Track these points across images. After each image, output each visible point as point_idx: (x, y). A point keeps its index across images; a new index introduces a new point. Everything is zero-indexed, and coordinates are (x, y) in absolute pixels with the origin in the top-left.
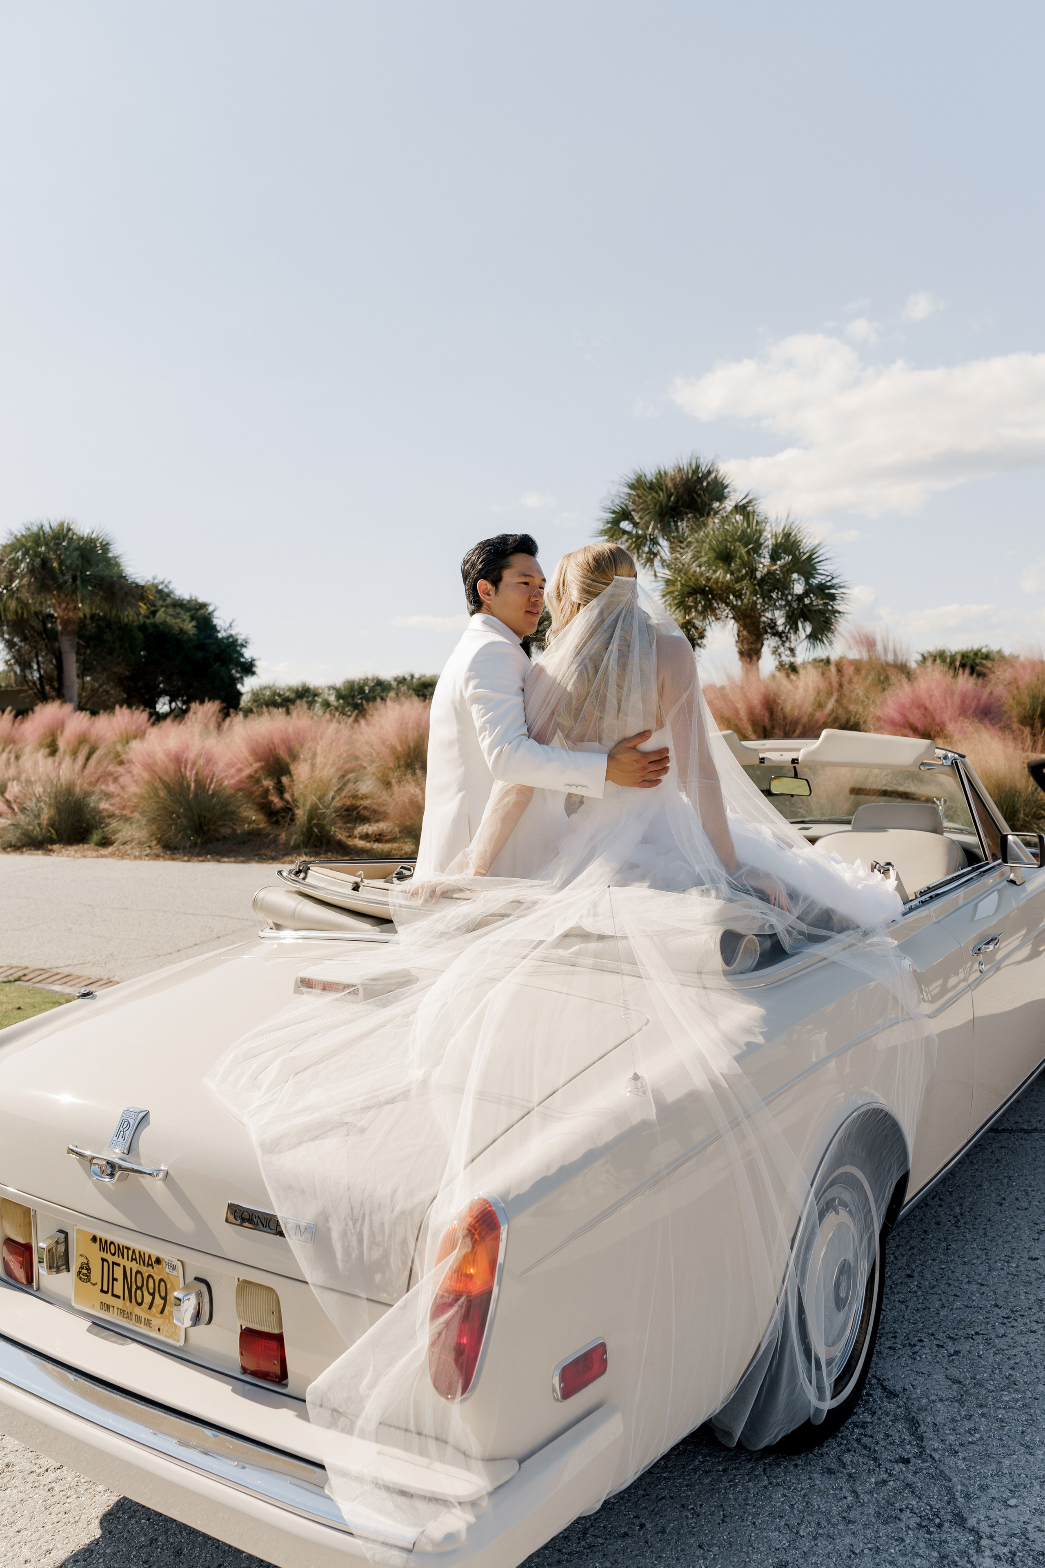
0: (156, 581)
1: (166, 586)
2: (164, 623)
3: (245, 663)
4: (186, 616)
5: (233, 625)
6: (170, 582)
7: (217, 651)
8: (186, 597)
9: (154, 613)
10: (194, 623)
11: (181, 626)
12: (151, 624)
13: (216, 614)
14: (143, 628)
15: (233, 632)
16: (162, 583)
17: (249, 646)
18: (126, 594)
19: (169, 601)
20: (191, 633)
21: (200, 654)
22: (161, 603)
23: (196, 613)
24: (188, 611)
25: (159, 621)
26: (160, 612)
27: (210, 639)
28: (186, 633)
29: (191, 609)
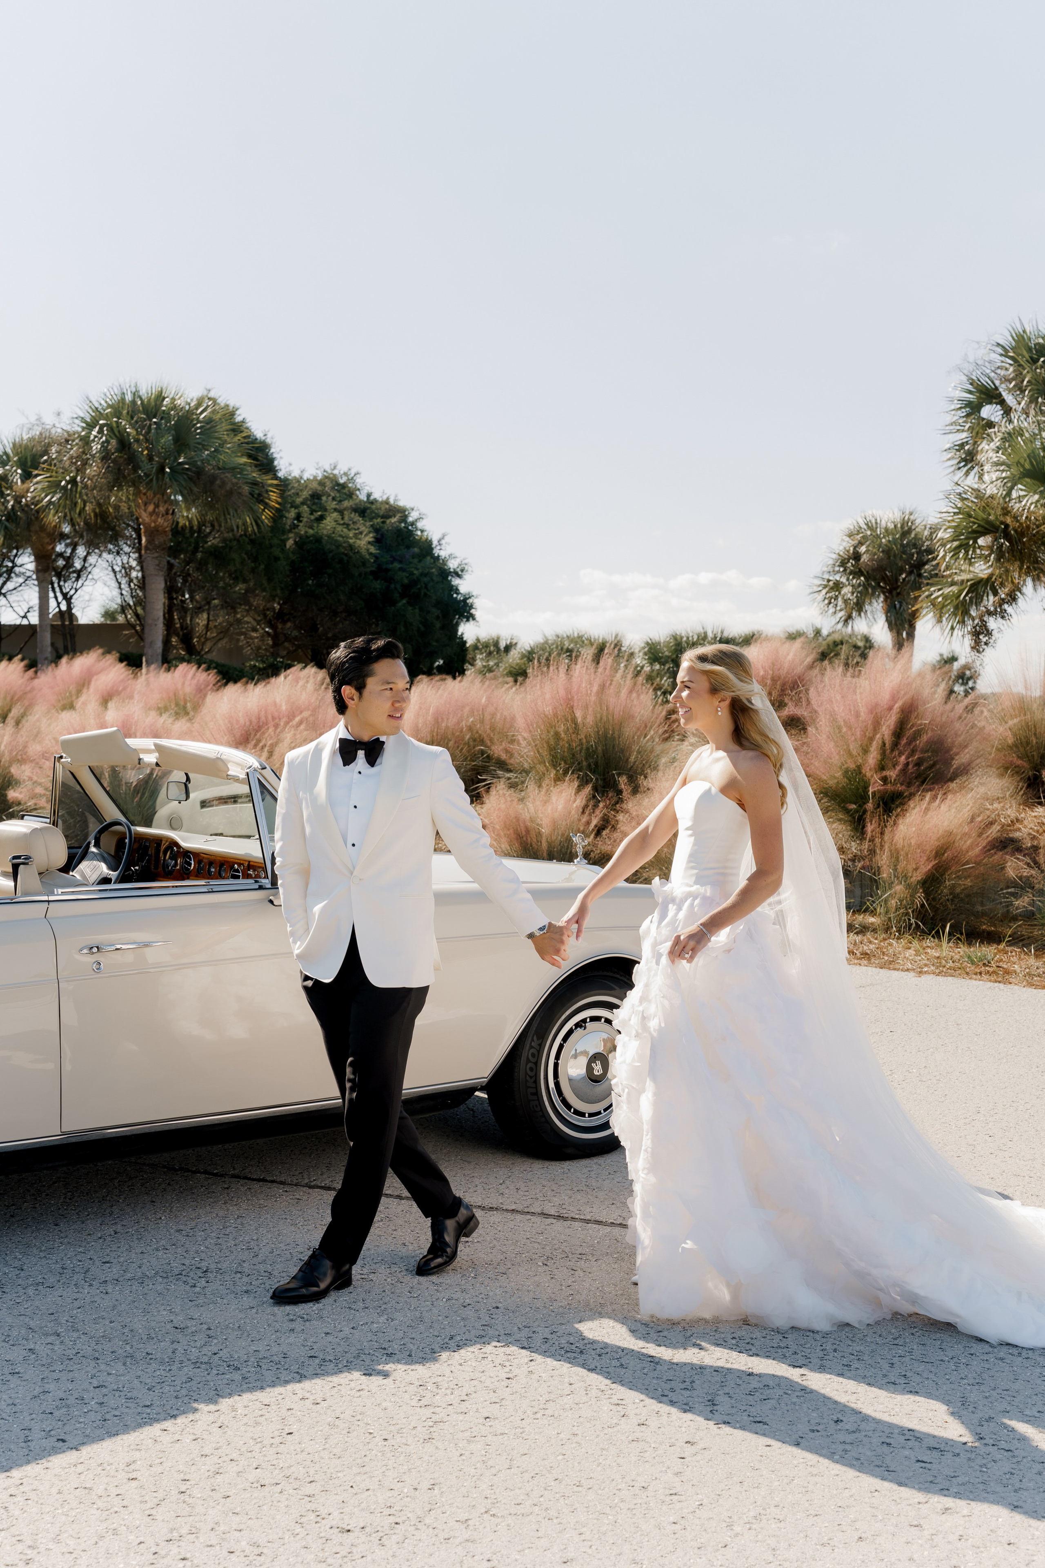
0: (336, 472)
1: (352, 480)
2: (331, 537)
3: (457, 601)
4: (364, 526)
5: (443, 542)
6: (357, 474)
7: (406, 581)
8: (378, 495)
9: (321, 518)
10: (370, 538)
11: (351, 541)
12: (313, 535)
13: (420, 525)
14: (302, 543)
15: (443, 553)
16: (345, 474)
17: (466, 576)
19: (346, 504)
20: (364, 552)
21: (376, 585)
22: (334, 504)
23: (384, 522)
24: (371, 519)
25: (325, 532)
26: (328, 519)
27: (401, 562)
28: (358, 552)
29: (377, 516)
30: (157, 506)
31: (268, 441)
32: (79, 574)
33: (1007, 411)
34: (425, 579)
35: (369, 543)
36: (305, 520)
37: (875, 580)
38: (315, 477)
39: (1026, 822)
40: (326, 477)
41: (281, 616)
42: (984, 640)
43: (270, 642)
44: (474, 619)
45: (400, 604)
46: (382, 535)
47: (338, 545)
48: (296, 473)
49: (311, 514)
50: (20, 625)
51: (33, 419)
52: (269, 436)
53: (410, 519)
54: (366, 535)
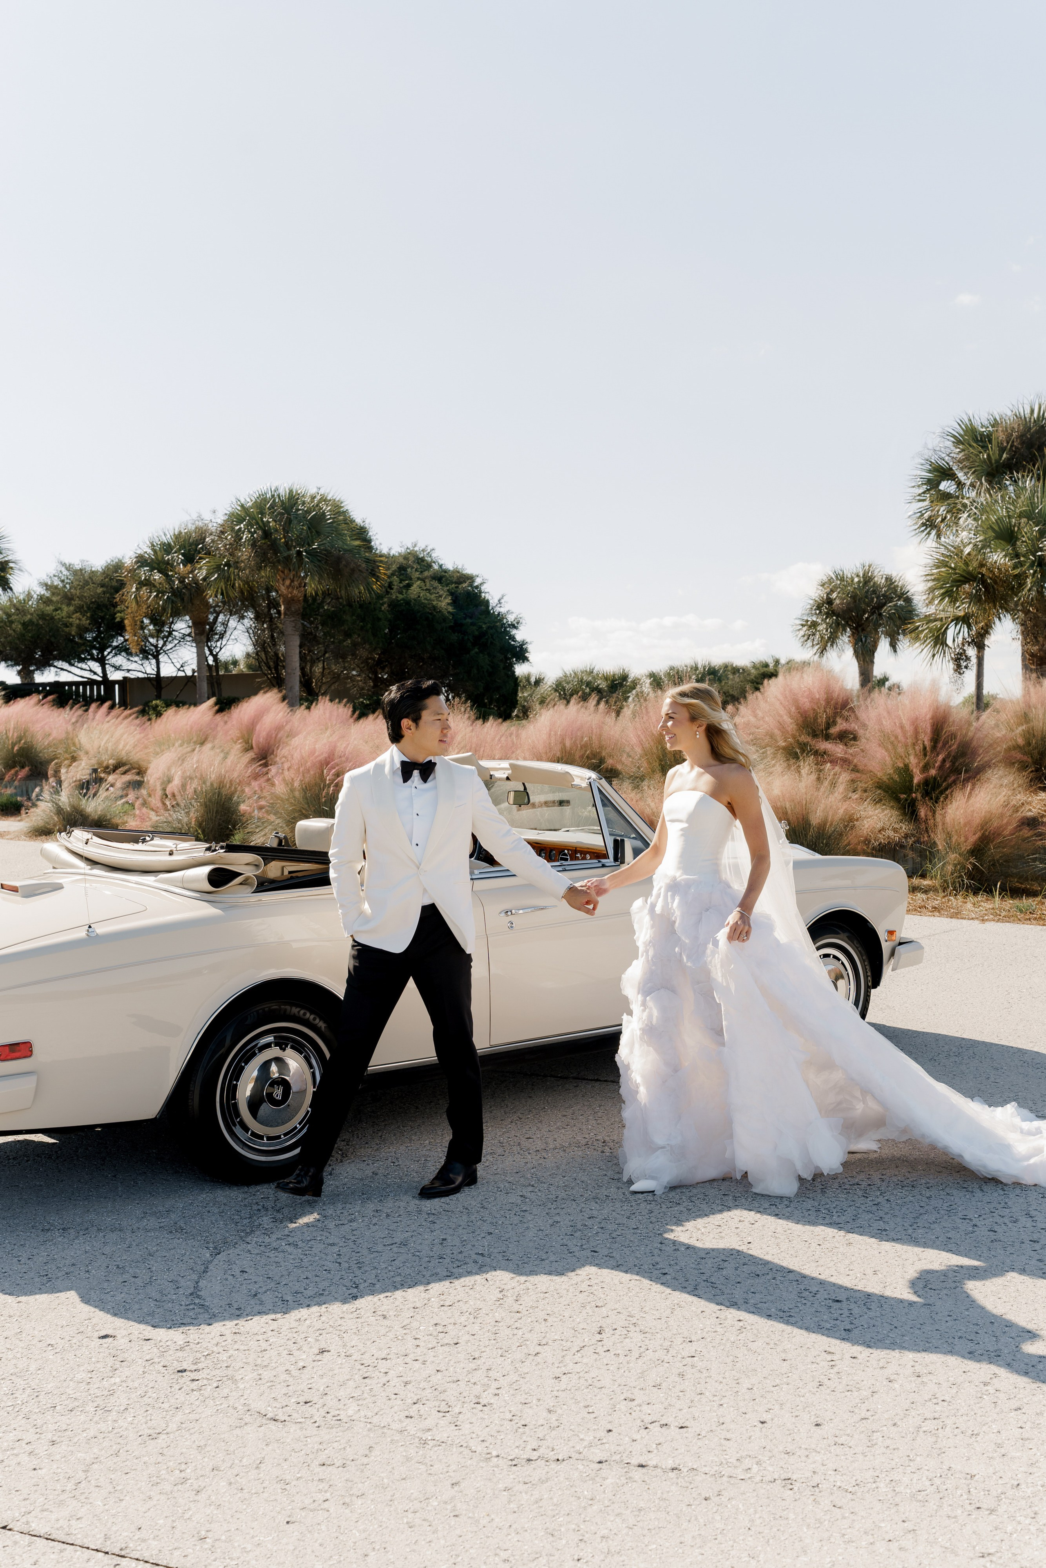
0: (416, 549)
1: (428, 555)
2: (417, 600)
3: (514, 647)
4: (442, 591)
5: (502, 601)
6: (432, 550)
7: (477, 633)
8: (449, 566)
9: (408, 586)
10: (449, 600)
11: (434, 603)
12: (403, 599)
13: (483, 588)
14: (393, 605)
15: (503, 610)
16: (423, 551)
17: (521, 627)
18: (353, 570)
20: (445, 612)
21: (454, 637)
22: (417, 575)
23: (457, 587)
24: (447, 585)
25: (412, 596)
26: (415, 586)
27: (471, 618)
28: (440, 611)
29: (452, 583)
30: (292, 581)
31: (367, 526)
32: (222, 636)
33: (960, 485)
34: (491, 631)
35: (448, 604)
36: (395, 587)
37: (844, 619)
38: (399, 554)
39: (1034, 804)
40: (409, 553)
41: (379, 663)
42: (965, 664)
43: (372, 684)
44: (528, 661)
45: (473, 652)
46: (456, 597)
47: (424, 606)
48: (385, 551)
49: (400, 583)
50: (176, 677)
51: (195, 516)
52: (367, 522)
53: (476, 584)
54: (445, 598)
